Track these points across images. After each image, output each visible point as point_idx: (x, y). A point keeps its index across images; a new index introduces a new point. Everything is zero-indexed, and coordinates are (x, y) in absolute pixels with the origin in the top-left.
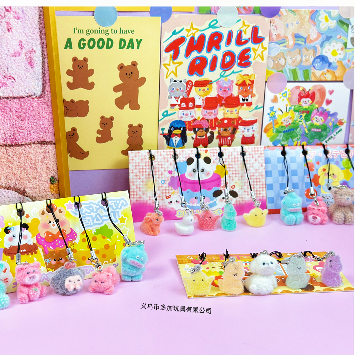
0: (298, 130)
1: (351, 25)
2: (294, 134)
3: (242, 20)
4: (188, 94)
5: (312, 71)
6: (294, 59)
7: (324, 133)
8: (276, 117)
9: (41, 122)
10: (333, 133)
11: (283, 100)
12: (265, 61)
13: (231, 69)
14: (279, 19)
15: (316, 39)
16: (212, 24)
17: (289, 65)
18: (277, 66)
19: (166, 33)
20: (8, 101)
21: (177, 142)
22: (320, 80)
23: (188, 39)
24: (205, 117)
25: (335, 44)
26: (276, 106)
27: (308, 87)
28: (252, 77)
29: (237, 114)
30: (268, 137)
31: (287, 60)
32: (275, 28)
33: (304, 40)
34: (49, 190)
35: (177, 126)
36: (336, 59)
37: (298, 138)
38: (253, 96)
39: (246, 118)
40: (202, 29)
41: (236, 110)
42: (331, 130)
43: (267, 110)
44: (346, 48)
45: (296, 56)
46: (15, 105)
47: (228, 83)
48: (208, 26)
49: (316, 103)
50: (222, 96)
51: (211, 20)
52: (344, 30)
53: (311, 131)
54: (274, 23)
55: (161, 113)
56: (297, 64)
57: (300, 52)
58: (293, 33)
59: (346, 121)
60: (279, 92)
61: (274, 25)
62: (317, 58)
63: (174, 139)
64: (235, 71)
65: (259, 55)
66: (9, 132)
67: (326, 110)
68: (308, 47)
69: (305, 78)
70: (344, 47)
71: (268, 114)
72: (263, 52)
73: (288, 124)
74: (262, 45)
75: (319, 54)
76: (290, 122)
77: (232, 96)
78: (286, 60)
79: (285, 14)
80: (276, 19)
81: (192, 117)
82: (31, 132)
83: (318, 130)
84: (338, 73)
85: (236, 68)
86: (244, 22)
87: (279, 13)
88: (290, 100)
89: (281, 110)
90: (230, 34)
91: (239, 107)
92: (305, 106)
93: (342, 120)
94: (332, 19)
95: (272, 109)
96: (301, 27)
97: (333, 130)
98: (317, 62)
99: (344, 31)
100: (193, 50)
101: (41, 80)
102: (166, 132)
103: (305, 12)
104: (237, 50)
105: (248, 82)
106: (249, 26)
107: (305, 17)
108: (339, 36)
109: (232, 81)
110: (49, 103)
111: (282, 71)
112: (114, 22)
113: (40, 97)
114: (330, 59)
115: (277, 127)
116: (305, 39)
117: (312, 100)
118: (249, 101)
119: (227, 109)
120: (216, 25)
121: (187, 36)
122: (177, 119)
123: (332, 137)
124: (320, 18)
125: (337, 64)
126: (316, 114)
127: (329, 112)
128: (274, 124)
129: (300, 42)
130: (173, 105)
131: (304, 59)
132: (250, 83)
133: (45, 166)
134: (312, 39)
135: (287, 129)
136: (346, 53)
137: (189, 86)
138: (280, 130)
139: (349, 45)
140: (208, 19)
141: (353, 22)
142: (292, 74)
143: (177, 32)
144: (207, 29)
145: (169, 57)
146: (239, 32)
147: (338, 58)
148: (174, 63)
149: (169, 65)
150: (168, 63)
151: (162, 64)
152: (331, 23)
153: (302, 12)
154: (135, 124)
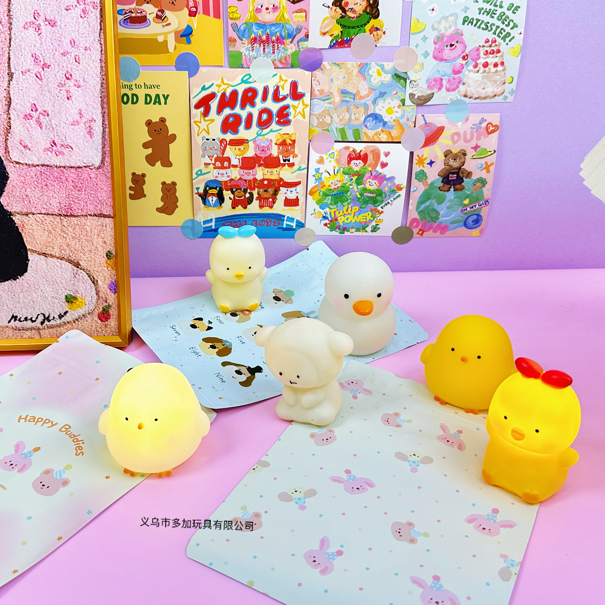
0: (348, 194)
1: (409, 79)
2: (344, 198)
3: (279, 75)
4: (223, 155)
5: (363, 131)
6: (341, 117)
7: (379, 198)
8: (323, 179)
10: (389, 198)
11: (330, 161)
12: (307, 119)
13: (268, 127)
14: (322, 73)
15: (367, 96)
16: (244, 79)
17: (336, 123)
18: (321, 124)
19: (194, 88)
21: (213, 203)
22: (373, 141)
23: (219, 95)
24: (242, 177)
25: (390, 100)
26: (322, 168)
27: (359, 147)
28: (292, 136)
29: (278, 176)
30: (314, 200)
31: (333, 118)
32: (318, 83)
33: (352, 96)
35: (212, 185)
36: (392, 118)
37: (348, 203)
38: (295, 156)
39: (288, 180)
40: (234, 85)
41: (276, 171)
42: (388, 195)
43: (312, 172)
44: (404, 105)
45: (344, 114)
47: (266, 142)
48: (240, 81)
49: (369, 166)
50: (260, 156)
51: (244, 75)
52: (401, 85)
53: (363, 196)
54: (315, 77)
55: (194, 172)
56: (346, 123)
57: (348, 110)
58: (338, 89)
59: (405, 186)
60: (325, 153)
61: (316, 79)
62: (369, 116)
63: (210, 198)
64: (273, 130)
65: (300, 112)
67: (381, 174)
68: (358, 105)
69: (355, 139)
70: (402, 105)
71: (314, 176)
72: (305, 110)
73: (336, 187)
74: (303, 102)
75: (372, 112)
76: (339, 184)
77: (272, 156)
78: (331, 118)
79: (328, 67)
80: (317, 73)
81: (228, 176)
83: (372, 195)
84: (395, 133)
85: (274, 126)
86: (280, 76)
87: (321, 66)
88: (338, 161)
89: (328, 172)
90: (266, 90)
91: (280, 168)
92: (356, 169)
93: (402, 184)
94: (386, 73)
95: (317, 170)
96: (348, 82)
97: (390, 195)
98: (369, 120)
99: (401, 87)
100: (225, 107)
102: (201, 191)
103: (353, 65)
104: (275, 107)
105: (288, 141)
106: (286, 81)
107: (353, 70)
108: (396, 92)
109: (271, 140)
111: (328, 130)
112: (136, 79)
114: (385, 117)
115: (323, 190)
116: (354, 95)
117: (363, 162)
118: (291, 162)
119: (267, 170)
120: (250, 80)
121: (218, 92)
122: (212, 178)
123: (388, 203)
124: (370, 72)
125: (393, 123)
126: (370, 177)
127: (385, 176)
128: (321, 186)
129: (348, 99)
130: (207, 164)
131: (353, 117)
132: (291, 142)
134: (362, 95)
135: (335, 193)
136: (404, 111)
137: (223, 144)
138: (328, 193)
139: (408, 102)
140: (239, 73)
141: (412, 76)
142: (339, 134)
143: (206, 87)
144: (240, 84)
145: (199, 114)
146: (275, 88)
147: (394, 116)
148: (205, 121)
149: (200, 122)
150: (199, 120)
151: (192, 121)
152: (385, 78)
153: (349, 65)
154: (169, 182)
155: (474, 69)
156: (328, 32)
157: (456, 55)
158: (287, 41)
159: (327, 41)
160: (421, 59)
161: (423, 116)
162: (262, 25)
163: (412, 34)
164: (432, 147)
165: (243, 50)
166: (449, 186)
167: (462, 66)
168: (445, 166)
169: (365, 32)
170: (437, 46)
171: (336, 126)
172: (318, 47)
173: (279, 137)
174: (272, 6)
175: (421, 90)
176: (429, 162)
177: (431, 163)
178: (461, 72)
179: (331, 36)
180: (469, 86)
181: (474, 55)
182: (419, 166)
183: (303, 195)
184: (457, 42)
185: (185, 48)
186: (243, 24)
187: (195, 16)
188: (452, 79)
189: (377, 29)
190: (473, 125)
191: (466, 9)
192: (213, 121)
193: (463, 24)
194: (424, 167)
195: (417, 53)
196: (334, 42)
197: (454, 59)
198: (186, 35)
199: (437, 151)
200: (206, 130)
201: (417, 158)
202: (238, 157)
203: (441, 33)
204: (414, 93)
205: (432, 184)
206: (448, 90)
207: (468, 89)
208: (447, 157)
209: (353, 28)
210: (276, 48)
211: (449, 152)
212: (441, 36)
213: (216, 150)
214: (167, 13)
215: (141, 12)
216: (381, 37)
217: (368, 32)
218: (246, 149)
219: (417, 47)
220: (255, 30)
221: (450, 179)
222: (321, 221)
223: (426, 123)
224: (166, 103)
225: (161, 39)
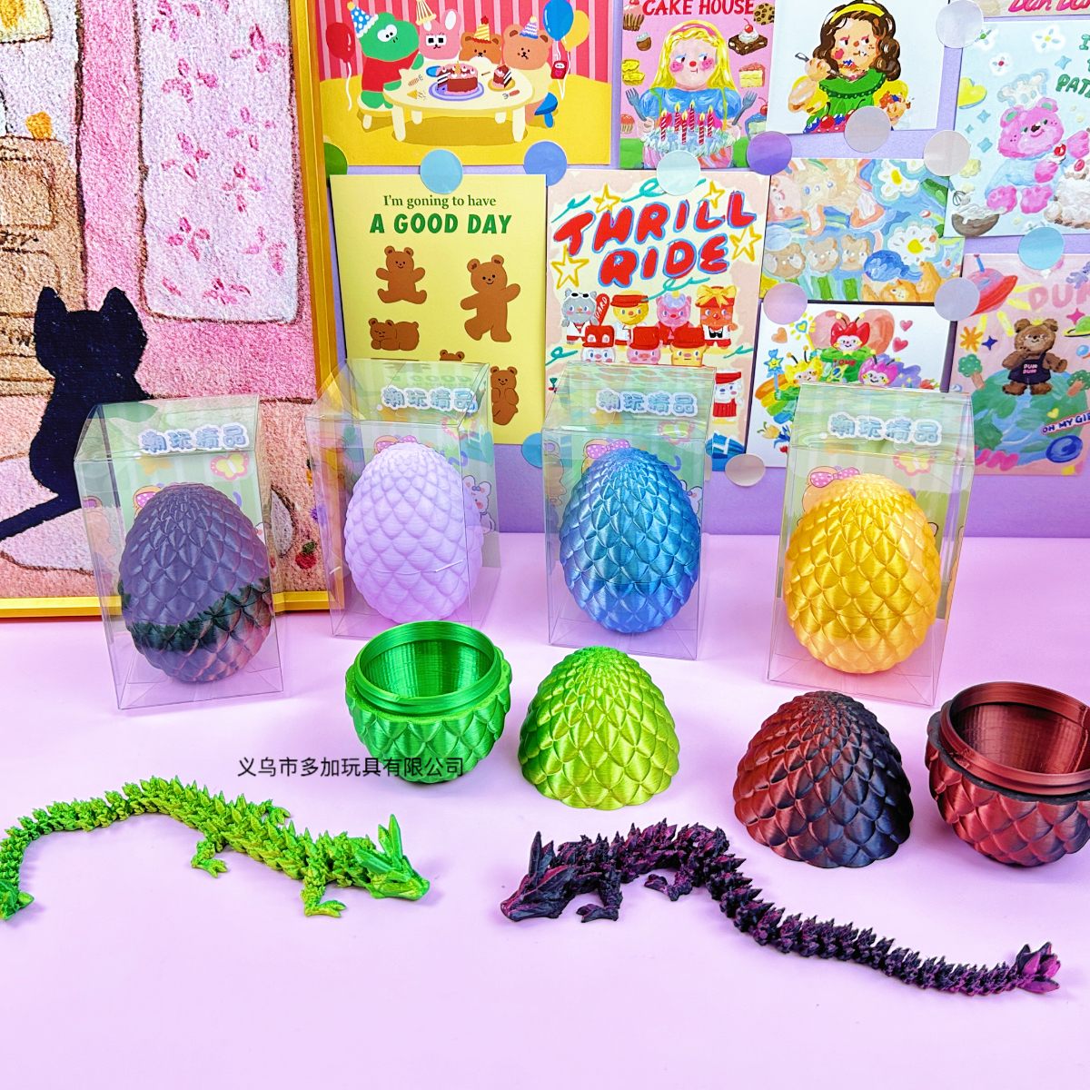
1: (952, 189)
3: (708, 181)
4: (601, 320)
5: (863, 283)
8: (783, 369)
9: (294, 366)
11: (799, 337)
12: (758, 262)
13: (685, 274)
14: (789, 177)
15: (874, 218)
16: (646, 189)
17: (812, 268)
18: (783, 270)
19: (556, 205)
20: (238, 327)
22: (880, 300)
23: (599, 217)
25: (916, 228)
26: (783, 350)
27: (854, 313)
28: (731, 291)
29: (699, 361)
30: (765, 406)
31: (807, 259)
32: (781, 196)
33: (845, 220)
34: (306, 479)
36: (918, 260)
38: (733, 327)
40: (626, 198)
41: (697, 353)
43: (763, 356)
44: (941, 236)
45: (827, 253)
46: (250, 334)
47: (681, 301)
48: (638, 193)
49: (872, 346)
50: (668, 325)
51: (645, 181)
52: (938, 200)
54: (777, 186)
55: (549, 351)
56: (830, 268)
57: (836, 245)
58: (819, 206)
59: (939, 384)
60: (789, 322)
61: (778, 189)
62: (875, 255)
64: (694, 280)
65: (744, 249)
66: (238, 378)
67: (893, 360)
68: (855, 235)
69: (847, 295)
70: (938, 235)
71: (766, 363)
72: (754, 244)
74: (752, 229)
75: (881, 249)
78: (804, 259)
79: (801, 167)
80: (781, 178)
81: (610, 361)
82: (277, 381)
84: (923, 287)
85: (696, 273)
86: (712, 184)
87: (789, 165)
88: (813, 337)
89: (793, 357)
90: (684, 209)
91: (704, 348)
92: (847, 352)
93: (933, 381)
94: (910, 177)
95: (773, 354)
96: (838, 194)
98: (875, 264)
99: (937, 203)
100: (608, 238)
101: (294, 295)
103: (847, 164)
104: (699, 239)
105: (721, 301)
106: (722, 192)
107: (848, 173)
108: (927, 213)
109: (691, 298)
110: (310, 335)
112: (457, 186)
113: (293, 323)
114: (905, 258)
115: (784, 388)
116: (849, 217)
118: (725, 337)
119: (679, 350)
120: (656, 191)
121: (598, 211)
124: (880, 176)
125: (921, 269)
126: (872, 368)
127: (902, 364)
128: (779, 382)
129: (836, 225)
130: (571, 339)
131: (845, 257)
132: (726, 303)
133: (299, 439)
134: (864, 218)
136: (942, 247)
137: (601, 304)
138: (791, 395)
139: (950, 230)
140: (638, 179)
141: (958, 183)
142: (818, 287)
143: (576, 202)
144: (636, 197)
145: (562, 251)
146: (702, 204)
147: (923, 256)
148: (572, 262)
149: (563, 264)
150: (561, 261)
151: (549, 261)
152: (908, 186)
153: (841, 163)
154: (504, 367)
155: (1076, 173)
156: (803, 104)
157: (1044, 146)
158: (727, 122)
159: (801, 120)
160: (975, 153)
161: (977, 256)
162: (682, 94)
163: (961, 108)
164: (992, 313)
165: (645, 138)
166: (1023, 385)
167: (1054, 167)
168: (1016, 347)
169: (872, 104)
170: (1007, 130)
171: (811, 273)
172: (785, 131)
173: (704, 293)
174: (702, 59)
175: (976, 209)
176: (986, 340)
177: (990, 343)
178: (1052, 177)
179: (809, 111)
180: (1066, 203)
181: (1078, 147)
182: (967, 348)
183: (744, 397)
184: (1046, 122)
185: (541, 134)
186: (648, 91)
187: (562, 77)
188: (1034, 191)
189: (896, 99)
190: (1072, 274)
191: (1065, 62)
192: (585, 262)
193: (1058, 89)
194: (976, 349)
195: (969, 142)
196: (815, 121)
197: (1039, 154)
198: (546, 110)
199: (1002, 321)
200: (573, 277)
201: (965, 334)
202: (627, 327)
203: (1015, 106)
204: (962, 214)
205: (991, 380)
206: (1026, 210)
207: (1064, 209)
208: (1021, 333)
209: (850, 96)
210: (706, 133)
211: (1025, 323)
212: (1015, 113)
213: (589, 313)
214: (514, 73)
215: (468, 72)
216: (902, 112)
217: (877, 105)
218: (643, 314)
219: (969, 132)
220: (669, 102)
221: (1025, 372)
222: (776, 442)
223: (982, 270)
224: (504, 231)
225: (500, 119)
